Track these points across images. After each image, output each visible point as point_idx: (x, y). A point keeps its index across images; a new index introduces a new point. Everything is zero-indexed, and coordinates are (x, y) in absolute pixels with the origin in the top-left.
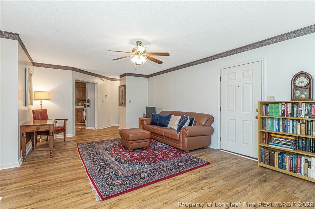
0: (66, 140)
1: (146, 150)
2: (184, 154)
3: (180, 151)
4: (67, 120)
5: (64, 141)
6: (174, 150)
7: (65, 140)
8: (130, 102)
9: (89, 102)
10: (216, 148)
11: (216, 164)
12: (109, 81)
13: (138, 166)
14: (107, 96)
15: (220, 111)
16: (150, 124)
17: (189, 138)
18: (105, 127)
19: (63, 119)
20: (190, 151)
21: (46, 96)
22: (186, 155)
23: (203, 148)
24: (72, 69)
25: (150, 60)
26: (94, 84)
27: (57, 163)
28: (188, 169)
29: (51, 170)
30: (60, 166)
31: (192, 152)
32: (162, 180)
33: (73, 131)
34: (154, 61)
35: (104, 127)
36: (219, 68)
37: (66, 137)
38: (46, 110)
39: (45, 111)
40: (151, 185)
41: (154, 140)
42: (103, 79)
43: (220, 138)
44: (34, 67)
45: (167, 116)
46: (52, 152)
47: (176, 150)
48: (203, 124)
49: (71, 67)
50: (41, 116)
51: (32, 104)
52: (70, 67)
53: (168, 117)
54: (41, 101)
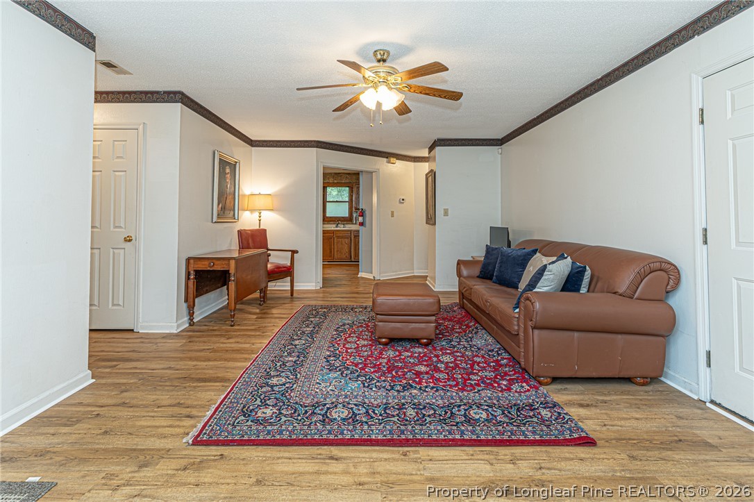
0: (295, 295)
1: (426, 345)
2: (524, 384)
3: (519, 373)
4: (297, 252)
5: (290, 296)
6: (506, 365)
7: (292, 295)
8: (446, 213)
9: (362, 216)
10: (691, 391)
11: (624, 456)
12: (411, 164)
13: (354, 385)
14: (403, 200)
15: (705, 242)
16: (478, 275)
17: (545, 333)
18: (399, 274)
19: (290, 251)
20: (555, 380)
21: (268, 202)
22: (528, 390)
23: (628, 380)
24: (315, 144)
25: (421, 93)
26: (372, 173)
27: (228, 339)
28: (482, 437)
29: (204, 349)
30: (228, 345)
31: (568, 386)
32: (367, 445)
33: (316, 278)
34: (434, 95)
35: (394, 275)
36: (694, 76)
37: (295, 288)
38: (266, 230)
39: (263, 233)
40: (326, 447)
41: (477, 322)
42: (393, 160)
43: (709, 353)
44: (253, 148)
45: (520, 256)
46: (234, 315)
47: (510, 366)
48: (621, 291)
49: (315, 141)
50: (254, 241)
51: (236, 218)
52: (312, 141)
53: (524, 259)
54: (260, 213)
